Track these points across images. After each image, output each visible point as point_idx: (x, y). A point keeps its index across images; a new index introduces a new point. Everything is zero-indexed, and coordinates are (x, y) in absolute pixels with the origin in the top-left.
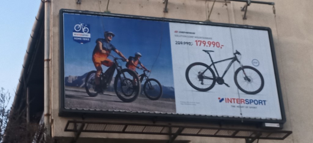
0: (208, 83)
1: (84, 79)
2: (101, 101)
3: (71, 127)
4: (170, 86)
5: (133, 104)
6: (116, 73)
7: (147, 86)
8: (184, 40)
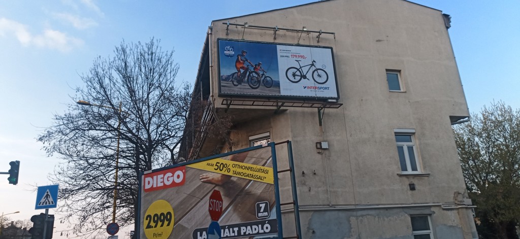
0: (298, 78)
1: (231, 77)
2: (240, 88)
3: (225, 102)
4: (277, 80)
5: (258, 90)
6: (248, 73)
7: (265, 80)
8: (285, 55)
